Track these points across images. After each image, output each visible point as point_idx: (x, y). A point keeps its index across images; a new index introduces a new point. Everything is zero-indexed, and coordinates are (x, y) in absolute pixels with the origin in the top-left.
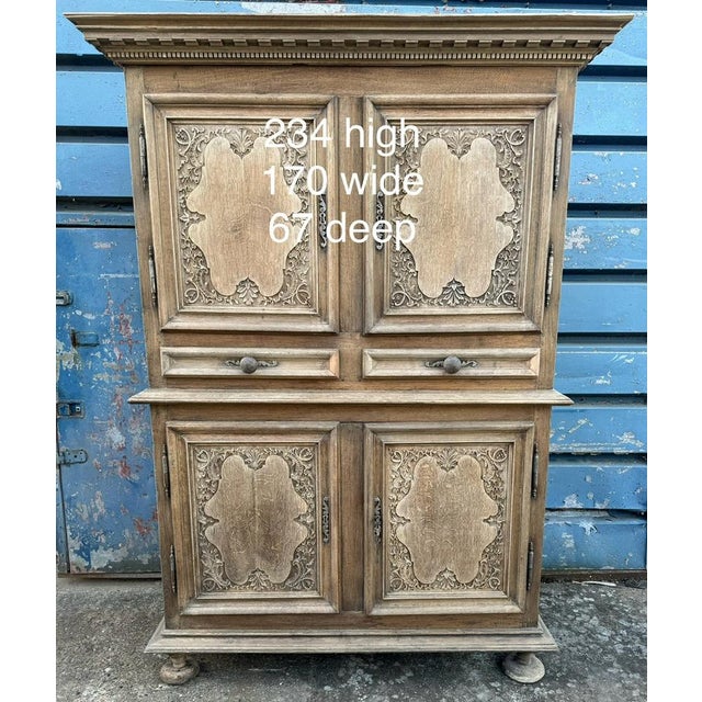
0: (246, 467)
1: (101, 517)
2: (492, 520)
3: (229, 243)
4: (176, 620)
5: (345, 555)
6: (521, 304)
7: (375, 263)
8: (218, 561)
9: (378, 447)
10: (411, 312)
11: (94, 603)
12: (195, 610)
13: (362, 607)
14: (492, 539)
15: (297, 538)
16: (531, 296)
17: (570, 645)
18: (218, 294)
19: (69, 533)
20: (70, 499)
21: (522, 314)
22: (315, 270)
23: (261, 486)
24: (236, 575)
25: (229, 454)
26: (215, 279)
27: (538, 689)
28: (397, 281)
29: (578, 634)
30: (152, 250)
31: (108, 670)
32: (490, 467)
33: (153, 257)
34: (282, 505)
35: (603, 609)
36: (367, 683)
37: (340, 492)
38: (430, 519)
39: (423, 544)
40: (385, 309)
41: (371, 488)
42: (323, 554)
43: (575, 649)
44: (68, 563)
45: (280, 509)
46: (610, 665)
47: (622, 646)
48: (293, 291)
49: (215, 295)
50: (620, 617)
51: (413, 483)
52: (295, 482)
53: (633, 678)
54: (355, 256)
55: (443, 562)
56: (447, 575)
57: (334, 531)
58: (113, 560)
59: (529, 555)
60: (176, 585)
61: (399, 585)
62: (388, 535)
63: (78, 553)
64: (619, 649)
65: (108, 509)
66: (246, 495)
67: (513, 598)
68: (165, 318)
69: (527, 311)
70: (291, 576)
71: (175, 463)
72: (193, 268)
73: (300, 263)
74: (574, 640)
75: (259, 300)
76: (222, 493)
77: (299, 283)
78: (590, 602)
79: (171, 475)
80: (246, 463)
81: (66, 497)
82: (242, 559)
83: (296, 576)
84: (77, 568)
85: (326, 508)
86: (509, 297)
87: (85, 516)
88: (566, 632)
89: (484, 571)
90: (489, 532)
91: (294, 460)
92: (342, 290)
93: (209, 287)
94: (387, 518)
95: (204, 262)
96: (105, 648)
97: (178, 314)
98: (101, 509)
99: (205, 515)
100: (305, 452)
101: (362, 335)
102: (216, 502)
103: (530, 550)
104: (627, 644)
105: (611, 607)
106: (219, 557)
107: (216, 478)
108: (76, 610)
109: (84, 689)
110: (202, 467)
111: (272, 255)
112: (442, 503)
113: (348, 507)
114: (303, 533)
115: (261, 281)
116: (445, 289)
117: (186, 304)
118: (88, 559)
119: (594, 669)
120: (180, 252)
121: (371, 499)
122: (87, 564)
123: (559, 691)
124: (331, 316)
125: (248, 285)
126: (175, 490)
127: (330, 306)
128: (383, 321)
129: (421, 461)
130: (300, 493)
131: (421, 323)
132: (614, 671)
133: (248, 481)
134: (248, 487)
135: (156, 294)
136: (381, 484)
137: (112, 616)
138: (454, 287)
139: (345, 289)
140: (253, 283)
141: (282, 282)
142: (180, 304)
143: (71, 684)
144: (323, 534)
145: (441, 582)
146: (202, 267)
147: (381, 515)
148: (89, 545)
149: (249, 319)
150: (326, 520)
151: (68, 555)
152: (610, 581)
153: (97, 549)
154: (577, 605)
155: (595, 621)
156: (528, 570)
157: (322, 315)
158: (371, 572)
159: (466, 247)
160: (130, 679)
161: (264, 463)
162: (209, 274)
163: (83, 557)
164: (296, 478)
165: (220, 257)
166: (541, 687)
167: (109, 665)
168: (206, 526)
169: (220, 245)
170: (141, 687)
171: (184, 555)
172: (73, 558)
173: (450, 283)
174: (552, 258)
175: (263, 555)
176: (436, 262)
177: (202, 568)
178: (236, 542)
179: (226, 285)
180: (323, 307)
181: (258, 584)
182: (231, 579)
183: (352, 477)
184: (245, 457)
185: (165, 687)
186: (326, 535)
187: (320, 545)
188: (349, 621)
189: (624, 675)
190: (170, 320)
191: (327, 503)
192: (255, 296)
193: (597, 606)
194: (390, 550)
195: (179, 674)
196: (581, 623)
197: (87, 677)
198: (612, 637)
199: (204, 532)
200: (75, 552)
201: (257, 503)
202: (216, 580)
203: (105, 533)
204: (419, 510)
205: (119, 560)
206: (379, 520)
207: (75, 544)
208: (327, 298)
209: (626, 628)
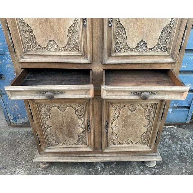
0: (59, 111)
1: (18, 110)
2: (146, 126)
3: (42, 23)
4: (42, 152)
5: (96, 135)
6: (169, 51)
7: (108, 32)
8: (53, 138)
9: (107, 104)
10: (123, 54)
11: (20, 135)
12: (47, 150)
13: (101, 149)
14: (145, 131)
15: (79, 131)
16: (174, 48)
17: (163, 151)
18: (40, 47)
19: (9, 114)
20: (7, 105)
21: (169, 56)
22: (81, 36)
23: (65, 116)
24: (59, 141)
25: (53, 107)
26: (38, 40)
27: (154, 169)
28: (118, 41)
29: (166, 147)
30: (8, 27)
31: (24, 162)
32: (148, 110)
33: (9, 29)
34: (73, 122)
35: (173, 137)
36: (102, 167)
37: (93, 118)
38: (125, 126)
39: (122, 133)
40: (112, 53)
41: (105, 117)
42: (88, 136)
43: (165, 153)
44: (10, 122)
45: (73, 123)
46: (175, 159)
47: (179, 152)
48: (72, 45)
49: (39, 47)
50: (178, 140)
51: (119, 115)
52: (77, 115)
53: (183, 165)
54: (99, 29)
55: (128, 138)
56: (129, 141)
57: (92, 130)
58: (24, 121)
59: (157, 136)
60: (40, 144)
61: (113, 143)
62: (110, 130)
63: (13, 119)
64: (178, 152)
65: (20, 107)
66: (61, 119)
67: (150, 147)
68: (19, 57)
69: (171, 54)
70: (78, 141)
71: (33, 110)
72: (27, 35)
73: (74, 32)
74: (164, 149)
75: (58, 49)
76: (52, 119)
77: (74, 42)
78: (169, 134)
79: (32, 114)
80: (59, 109)
81: (5, 104)
82: (61, 137)
83: (79, 141)
84: (13, 124)
85: (89, 123)
86: (165, 48)
87: (13, 109)
88: (162, 146)
89: (141, 140)
90: (145, 129)
91: (77, 108)
92: (94, 44)
93: (36, 43)
94: (110, 125)
95: (32, 32)
96: (23, 153)
97: (24, 55)
98: (17, 107)
99: (47, 125)
100: (80, 106)
101: (102, 64)
102: (50, 121)
103: (157, 134)
104: (181, 150)
105: (175, 136)
106: (53, 137)
107: (49, 114)
108: (14, 138)
109: (16, 170)
110: (44, 111)
111: (62, 29)
112: (129, 121)
113: (96, 123)
114: (81, 130)
115: (58, 41)
116: (138, 44)
117: (27, 51)
118: (16, 121)
119: (171, 161)
120: (21, 28)
121: (104, 120)
122: (16, 122)
123: (160, 170)
124: (89, 56)
125: (52, 42)
126: (34, 118)
127: (88, 52)
128: (110, 58)
129: (123, 109)
130: (79, 118)
131: (126, 59)
132: (177, 162)
133: (61, 115)
134: (61, 116)
135: (14, 47)
136: (108, 116)
137: (25, 140)
138: (142, 43)
139: (95, 44)
140: (54, 41)
141: (67, 41)
142: (25, 51)
143: (12, 168)
144: (88, 130)
145: (127, 142)
146: (32, 34)
147: (108, 125)
148: (16, 117)
149: (54, 57)
150: (89, 126)
151: (10, 120)
152: (175, 126)
153: (18, 118)
154: (165, 135)
155: (170, 142)
156: (156, 139)
157: (85, 55)
158: (104, 141)
159: (149, 25)
160: (30, 166)
161: (66, 109)
162: (35, 37)
163: (14, 121)
164: (78, 114)
165: (39, 29)
166: (155, 169)
167: (24, 160)
168: (48, 128)
169: (38, 24)
170: (34, 169)
171: (41, 136)
172: (11, 121)
173: (140, 42)
174: (186, 31)
175: (68, 136)
176: (135, 32)
177: (48, 140)
178: (58, 133)
179: (43, 42)
180: (86, 52)
181: (67, 143)
182: (58, 142)
183: (98, 113)
184: (58, 107)
185: (41, 169)
186: (89, 130)
187: (87, 133)
188: (97, 152)
189: (180, 163)
190: (22, 58)
191: (89, 121)
192: (56, 47)
193: (171, 135)
194: (110, 134)
195: (45, 166)
196: (166, 143)
197: (17, 165)
198: (176, 148)
199: (47, 130)
200: (12, 119)
201: (64, 121)
202: (53, 143)
203: (20, 114)
204: (121, 123)
205: (26, 121)
206: (107, 126)
207: (11, 117)
208: (87, 48)
209: (180, 144)
